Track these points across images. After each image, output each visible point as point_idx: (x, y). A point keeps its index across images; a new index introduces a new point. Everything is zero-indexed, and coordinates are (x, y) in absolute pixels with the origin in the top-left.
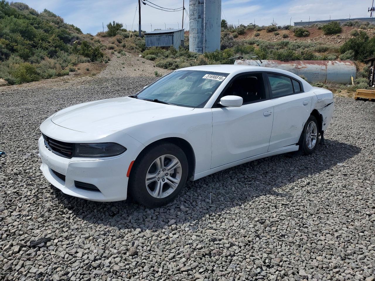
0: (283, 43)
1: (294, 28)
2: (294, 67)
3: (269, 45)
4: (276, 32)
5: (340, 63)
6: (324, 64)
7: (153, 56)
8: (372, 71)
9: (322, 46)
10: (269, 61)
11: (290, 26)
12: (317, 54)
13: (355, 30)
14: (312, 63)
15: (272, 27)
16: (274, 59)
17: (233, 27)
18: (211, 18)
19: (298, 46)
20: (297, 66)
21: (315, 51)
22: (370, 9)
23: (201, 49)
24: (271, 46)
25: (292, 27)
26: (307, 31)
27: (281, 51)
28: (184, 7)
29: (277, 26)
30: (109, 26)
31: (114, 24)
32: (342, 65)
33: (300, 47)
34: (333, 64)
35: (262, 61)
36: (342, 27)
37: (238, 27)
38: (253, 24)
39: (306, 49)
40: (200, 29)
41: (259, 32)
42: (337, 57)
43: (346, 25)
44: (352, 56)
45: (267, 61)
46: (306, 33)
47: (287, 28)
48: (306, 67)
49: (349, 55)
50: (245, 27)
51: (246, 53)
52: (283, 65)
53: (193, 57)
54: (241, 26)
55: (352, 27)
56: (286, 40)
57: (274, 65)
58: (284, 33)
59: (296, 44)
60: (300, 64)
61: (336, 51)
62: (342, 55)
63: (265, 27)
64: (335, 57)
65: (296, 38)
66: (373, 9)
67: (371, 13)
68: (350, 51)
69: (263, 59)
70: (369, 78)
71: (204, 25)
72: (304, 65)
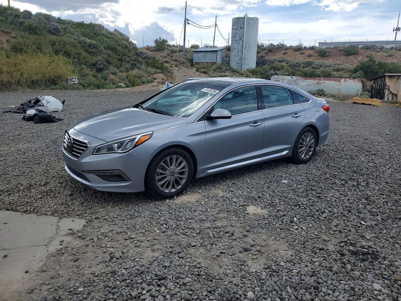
0: (308, 62)
1: (318, 49)
2: (316, 82)
3: (296, 64)
4: (302, 52)
5: (350, 81)
6: (339, 81)
7: (205, 70)
8: (374, 87)
9: (339, 66)
10: (298, 77)
11: (315, 47)
12: (335, 73)
13: (370, 53)
14: (330, 80)
15: (299, 47)
16: (301, 76)
17: (263, 45)
18: (249, 40)
19: (320, 65)
20: (319, 82)
21: (334, 70)
22: (395, 29)
23: (240, 65)
24: (298, 65)
25: (316, 47)
26: (329, 52)
27: (307, 69)
28: (216, 24)
29: (303, 46)
30: (156, 42)
31: (160, 40)
32: (351, 82)
33: (322, 67)
34: (345, 81)
35: (293, 77)
36: (359, 50)
37: (268, 45)
38: (282, 43)
39: (327, 68)
40: (240, 49)
41: (287, 51)
42: (351, 76)
43: (363, 48)
44: (362, 76)
45: (296, 77)
46: (329, 54)
47: (312, 48)
48: (325, 83)
49: (359, 75)
50: (274, 46)
51: (279, 70)
52: (308, 80)
53: (235, 71)
54: (271, 45)
55: (369, 50)
56: (310, 60)
57: (301, 80)
58: (309, 53)
59: (319, 63)
60: (320, 80)
61: (350, 71)
62: (354, 74)
63: (293, 47)
64: (349, 76)
65: (319, 58)
66: (398, 29)
67: (396, 33)
68: (361, 72)
69: (293, 76)
70: (372, 92)
71: (244, 45)
72: (323, 81)
